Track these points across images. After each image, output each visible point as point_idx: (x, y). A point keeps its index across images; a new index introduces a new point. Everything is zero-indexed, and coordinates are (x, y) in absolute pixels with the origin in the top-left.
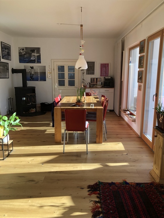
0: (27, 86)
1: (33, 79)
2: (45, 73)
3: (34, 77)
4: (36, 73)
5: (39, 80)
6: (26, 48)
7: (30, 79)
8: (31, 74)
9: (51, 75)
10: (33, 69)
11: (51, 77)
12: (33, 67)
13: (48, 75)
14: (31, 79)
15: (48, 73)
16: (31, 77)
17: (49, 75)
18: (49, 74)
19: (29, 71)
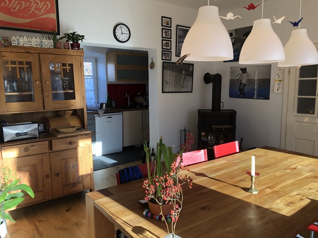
0: (221, 109)
1: (244, 93)
2: (269, 80)
3: (246, 89)
4: (251, 81)
5: (255, 97)
6: (236, 30)
7: (239, 93)
8: (241, 83)
9: (281, 86)
10: (246, 72)
11: (280, 90)
12: (245, 69)
13: (274, 86)
14: (241, 94)
15: (275, 80)
16: (241, 90)
17: (276, 86)
18: (276, 83)
19: (238, 78)
